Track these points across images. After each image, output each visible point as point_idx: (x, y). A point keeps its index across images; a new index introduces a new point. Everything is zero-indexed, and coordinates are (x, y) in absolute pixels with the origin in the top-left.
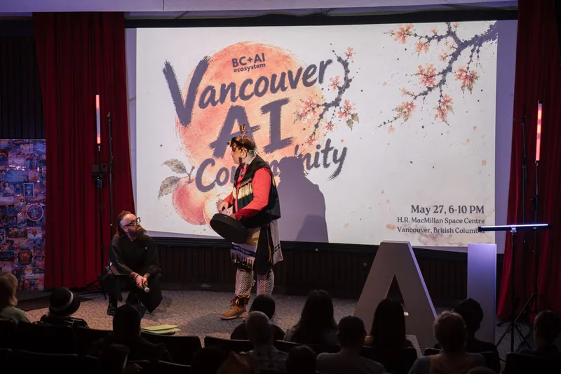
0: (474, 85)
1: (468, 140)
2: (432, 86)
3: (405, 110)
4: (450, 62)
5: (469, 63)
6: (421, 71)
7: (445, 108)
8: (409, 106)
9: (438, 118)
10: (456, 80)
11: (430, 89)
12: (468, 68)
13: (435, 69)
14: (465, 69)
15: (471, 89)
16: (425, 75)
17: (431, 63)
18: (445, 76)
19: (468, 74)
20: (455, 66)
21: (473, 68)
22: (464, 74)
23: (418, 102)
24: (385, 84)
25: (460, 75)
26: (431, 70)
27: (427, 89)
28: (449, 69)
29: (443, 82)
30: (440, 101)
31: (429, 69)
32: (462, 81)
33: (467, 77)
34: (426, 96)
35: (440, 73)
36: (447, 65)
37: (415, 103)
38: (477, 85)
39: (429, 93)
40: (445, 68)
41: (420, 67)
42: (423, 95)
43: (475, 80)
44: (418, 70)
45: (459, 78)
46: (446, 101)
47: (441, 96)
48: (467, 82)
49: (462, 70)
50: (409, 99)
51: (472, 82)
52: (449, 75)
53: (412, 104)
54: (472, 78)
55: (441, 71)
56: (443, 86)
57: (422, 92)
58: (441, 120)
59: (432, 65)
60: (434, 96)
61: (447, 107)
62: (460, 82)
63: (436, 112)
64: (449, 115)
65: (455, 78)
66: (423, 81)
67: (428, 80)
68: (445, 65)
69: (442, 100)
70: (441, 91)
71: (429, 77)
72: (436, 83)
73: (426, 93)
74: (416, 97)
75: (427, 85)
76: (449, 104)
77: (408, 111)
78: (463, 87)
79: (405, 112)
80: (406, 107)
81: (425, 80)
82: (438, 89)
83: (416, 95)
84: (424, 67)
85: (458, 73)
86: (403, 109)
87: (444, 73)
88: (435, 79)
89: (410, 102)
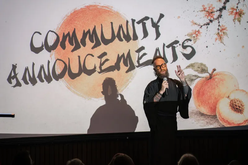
0: (242, 19)
1: (239, 55)
2: (212, 19)
3: (194, 35)
4: (225, 3)
5: (238, 4)
6: (204, 9)
7: (222, 33)
8: (197, 33)
9: (218, 41)
10: (229, 15)
11: (211, 21)
12: (237, 7)
13: (214, 8)
14: (235, 8)
15: (240, 21)
16: (207, 11)
17: (211, 3)
18: (221, 12)
19: (238, 11)
20: (228, 5)
21: (240, 7)
22: (235, 11)
23: (203, 30)
24: (179, 17)
25: (232, 12)
26: (211, 8)
27: (209, 21)
28: (224, 8)
29: (220, 16)
30: (218, 29)
31: (210, 7)
32: (234, 16)
33: (236, 13)
34: (208, 26)
35: (217, 10)
36: (222, 5)
37: (201, 30)
38: (244, 19)
39: (211, 23)
40: (221, 7)
41: (203, 6)
42: (207, 25)
43: (243, 16)
44: (202, 8)
45: (232, 14)
46: (223, 29)
47: (219, 26)
48: (237, 17)
49: (233, 9)
50: (197, 28)
51: (240, 16)
52: (224, 11)
53: (199, 31)
54: (240, 14)
55: (218, 9)
56: (220, 19)
57: (205, 23)
58: (219, 42)
59: (212, 5)
60: (214, 26)
61: (224, 33)
62: (232, 17)
63: (216, 36)
64: (225, 38)
65: (229, 13)
66: (206, 15)
67: (209, 15)
68: (221, 5)
69: (220, 29)
70: (219, 22)
71: (210, 13)
72: (215, 17)
73: (208, 24)
74: (202, 26)
75: (209, 18)
76: (225, 31)
77: (197, 36)
78: (234, 20)
79: (194, 37)
80: (195, 33)
81: (208, 15)
82: (217, 21)
83: (202, 25)
84: (206, 6)
85: (231, 10)
86: (192, 35)
87: (221, 10)
88: (214, 15)
89: (197, 30)
